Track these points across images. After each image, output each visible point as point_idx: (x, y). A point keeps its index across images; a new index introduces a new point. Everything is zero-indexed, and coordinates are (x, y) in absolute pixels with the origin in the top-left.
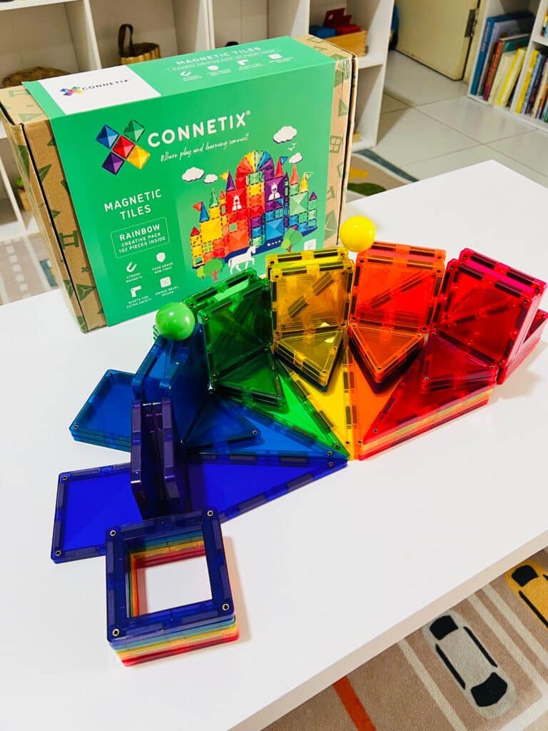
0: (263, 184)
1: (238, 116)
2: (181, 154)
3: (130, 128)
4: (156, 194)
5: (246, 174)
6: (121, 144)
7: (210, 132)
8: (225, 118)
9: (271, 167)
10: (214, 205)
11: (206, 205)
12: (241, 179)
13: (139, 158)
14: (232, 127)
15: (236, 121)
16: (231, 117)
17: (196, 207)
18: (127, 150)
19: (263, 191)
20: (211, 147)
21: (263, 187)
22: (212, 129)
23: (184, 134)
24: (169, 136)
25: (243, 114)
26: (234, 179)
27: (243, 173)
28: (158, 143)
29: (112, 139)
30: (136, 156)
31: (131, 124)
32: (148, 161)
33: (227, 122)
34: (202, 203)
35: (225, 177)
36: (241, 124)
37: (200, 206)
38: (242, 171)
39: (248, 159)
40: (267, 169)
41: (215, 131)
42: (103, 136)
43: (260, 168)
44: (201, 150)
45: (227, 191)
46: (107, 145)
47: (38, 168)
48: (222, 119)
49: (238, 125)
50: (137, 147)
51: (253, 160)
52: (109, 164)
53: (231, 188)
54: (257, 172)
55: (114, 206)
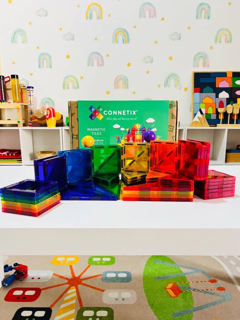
0: (141, 136)
1: (133, 111)
2: (114, 119)
3: (99, 108)
4: (104, 130)
5: (136, 131)
6: (96, 112)
7: (123, 114)
8: (129, 111)
9: (144, 130)
10: (123, 138)
11: (120, 138)
12: (133, 132)
13: (100, 117)
14: (131, 114)
15: (132, 113)
16: (131, 111)
17: (116, 137)
18: (97, 114)
19: (141, 138)
20: (124, 119)
21: (141, 137)
22: (124, 113)
23: (115, 113)
24: (110, 113)
25: (135, 111)
26: (131, 131)
27: (134, 130)
28: (107, 114)
29: (93, 110)
30: (100, 116)
31: (99, 106)
32: (103, 118)
33: (129, 112)
34: (119, 137)
35: (128, 130)
36: (134, 114)
37: (118, 138)
38: (134, 129)
39: (136, 126)
40: (143, 131)
41: (125, 114)
42: (91, 108)
43: (141, 130)
44: (120, 119)
45: (128, 135)
46: (91, 111)
47: (72, 113)
48: (128, 111)
49: (133, 114)
50: (100, 114)
51: (138, 126)
52: (91, 117)
53: (129, 134)
54: (139, 131)
55: (90, 129)
